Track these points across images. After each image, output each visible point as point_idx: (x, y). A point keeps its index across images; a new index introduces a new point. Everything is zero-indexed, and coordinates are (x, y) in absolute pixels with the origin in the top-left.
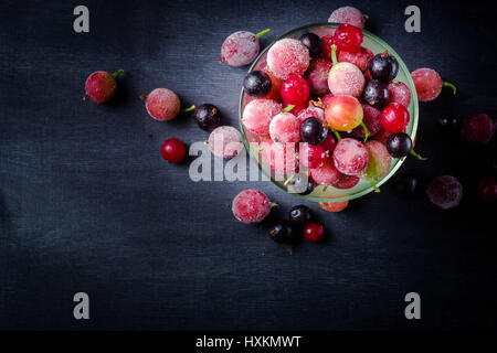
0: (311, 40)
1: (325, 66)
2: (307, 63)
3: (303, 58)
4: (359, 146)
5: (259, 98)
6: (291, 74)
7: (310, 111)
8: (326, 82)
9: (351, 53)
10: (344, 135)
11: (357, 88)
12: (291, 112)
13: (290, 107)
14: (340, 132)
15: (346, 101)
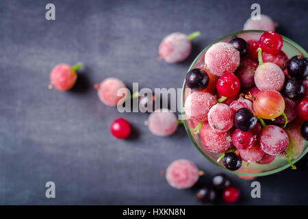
0: (239, 44)
1: (252, 65)
2: (238, 63)
3: (235, 59)
4: (282, 132)
5: (199, 90)
6: (226, 71)
7: (240, 103)
8: (253, 78)
9: (273, 55)
10: (268, 122)
11: (279, 84)
12: (224, 102)
13: (223, 98)
14: (265, 120)
15: (272, 96)
